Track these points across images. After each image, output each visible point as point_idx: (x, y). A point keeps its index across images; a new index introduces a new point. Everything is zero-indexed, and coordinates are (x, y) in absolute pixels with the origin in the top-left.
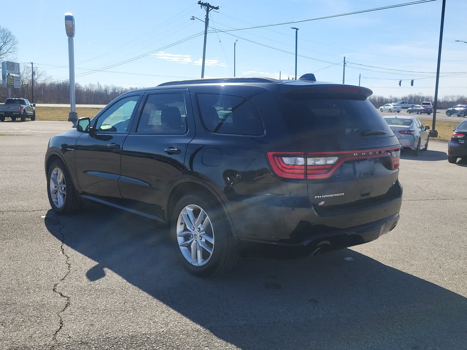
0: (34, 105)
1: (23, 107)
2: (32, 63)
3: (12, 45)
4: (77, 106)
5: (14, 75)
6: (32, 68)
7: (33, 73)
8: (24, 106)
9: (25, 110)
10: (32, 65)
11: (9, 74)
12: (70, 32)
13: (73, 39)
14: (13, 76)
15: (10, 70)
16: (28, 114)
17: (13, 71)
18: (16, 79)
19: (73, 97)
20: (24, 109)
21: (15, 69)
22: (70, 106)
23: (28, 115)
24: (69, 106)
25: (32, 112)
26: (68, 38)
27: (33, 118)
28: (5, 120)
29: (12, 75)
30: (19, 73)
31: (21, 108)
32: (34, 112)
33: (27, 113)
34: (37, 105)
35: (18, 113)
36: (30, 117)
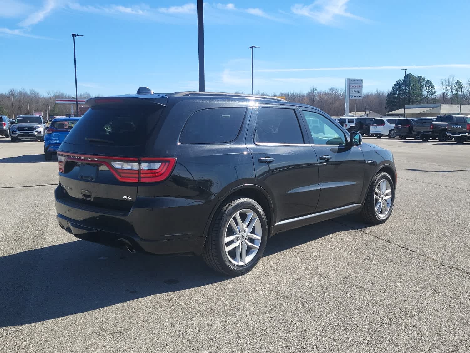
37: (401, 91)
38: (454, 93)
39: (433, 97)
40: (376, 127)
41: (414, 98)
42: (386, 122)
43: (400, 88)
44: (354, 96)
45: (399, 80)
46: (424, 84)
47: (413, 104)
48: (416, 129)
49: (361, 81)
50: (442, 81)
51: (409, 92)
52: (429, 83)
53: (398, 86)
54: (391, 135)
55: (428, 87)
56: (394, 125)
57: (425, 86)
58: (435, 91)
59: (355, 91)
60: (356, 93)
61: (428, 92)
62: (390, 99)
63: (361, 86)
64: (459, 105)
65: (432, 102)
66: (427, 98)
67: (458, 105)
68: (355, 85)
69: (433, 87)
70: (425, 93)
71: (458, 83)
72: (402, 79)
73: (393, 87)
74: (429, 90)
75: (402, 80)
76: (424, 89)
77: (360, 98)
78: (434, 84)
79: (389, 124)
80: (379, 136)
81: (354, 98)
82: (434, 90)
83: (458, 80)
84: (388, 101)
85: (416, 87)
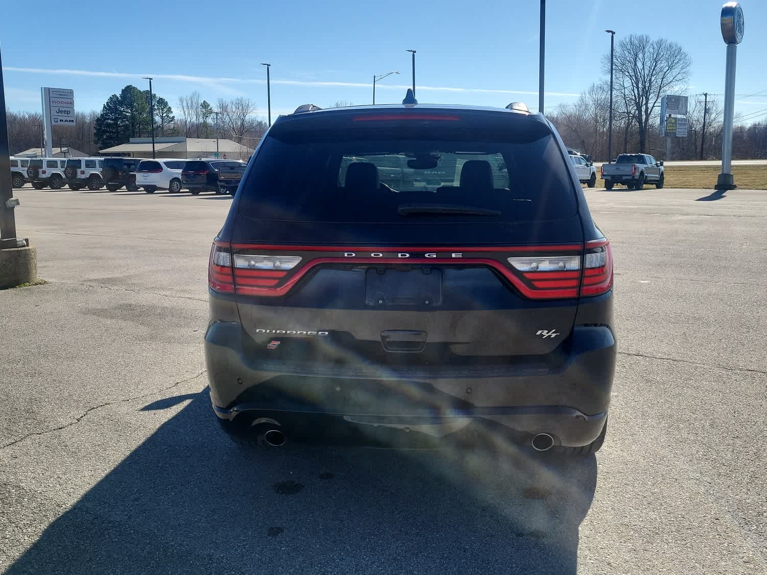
0: (662, 164)
1: (638, 168)
2: (706, 95)
3: (682, 68)
4: (734, 163)
5: (679, 116)
6: (706, 102)
7: (706, 111)
8: (641, 167)
9: (642, 173)
10: (705, 97)
11: (670, 115)
12: (731, 36)
13: (736, 47)
14: (675, 119)
15: (671, 109)
16: (649, 179)
17: (677, 111)
18: (680, 122)
19: (727, 148)
20: (640, 171)
21: (680, 106)
22: (721, 164)
23: (651, 181)
24: (719, 163)
25: (658, 176)
26: (728, 46)
27: (659, 184)
28: (613, 189)
29: (675, 116)
30: (686, 113)
31: (635, 169)
32: (662, 174)
33: (646, 176)
34: (665, 164)
35: (630, 178)
36: (654, 184)
37: (118, 113)
38: (201, 120)
39: (172, 125)
40: (146, 174)
41: (141, 127)
42: (164, 166)
43: (116, 109)
44: (60, 121)
45: (114, 96)
46: (155, 104)
47: (140, 137)
48: (223, 177)
49: (71, 92)
50: (181, 100)
51: (132, 118)
52: (162, 102)
53: (113, 105)
54: (174, 188)
55: (162, 109)
56: (180, 171)
57: (156, 107)
58: (174, 117)
59: (60, 111)
60: (63, 114)
61: (162, 117)
62: (101, 127)
63: (72, 103)
64: (216, 140)
65: (169, 134)
66: (162, 127)
67: (213, 140)
68: (60, 100)
69: (169, 110)
70: (157, 119)
71: (205, 105)
72: (118, 93)
73: (104, 107)
74: (164, 115)
75: (118, 96)
76: (155, 113)
77: (71, 124)
78: (170, 105)
79: (169, 169)
80: (151, 189)
81: (59, 123)
82: (171, 115)
83: (204, 101)
84: (98, 130)
85: (143, 109)
